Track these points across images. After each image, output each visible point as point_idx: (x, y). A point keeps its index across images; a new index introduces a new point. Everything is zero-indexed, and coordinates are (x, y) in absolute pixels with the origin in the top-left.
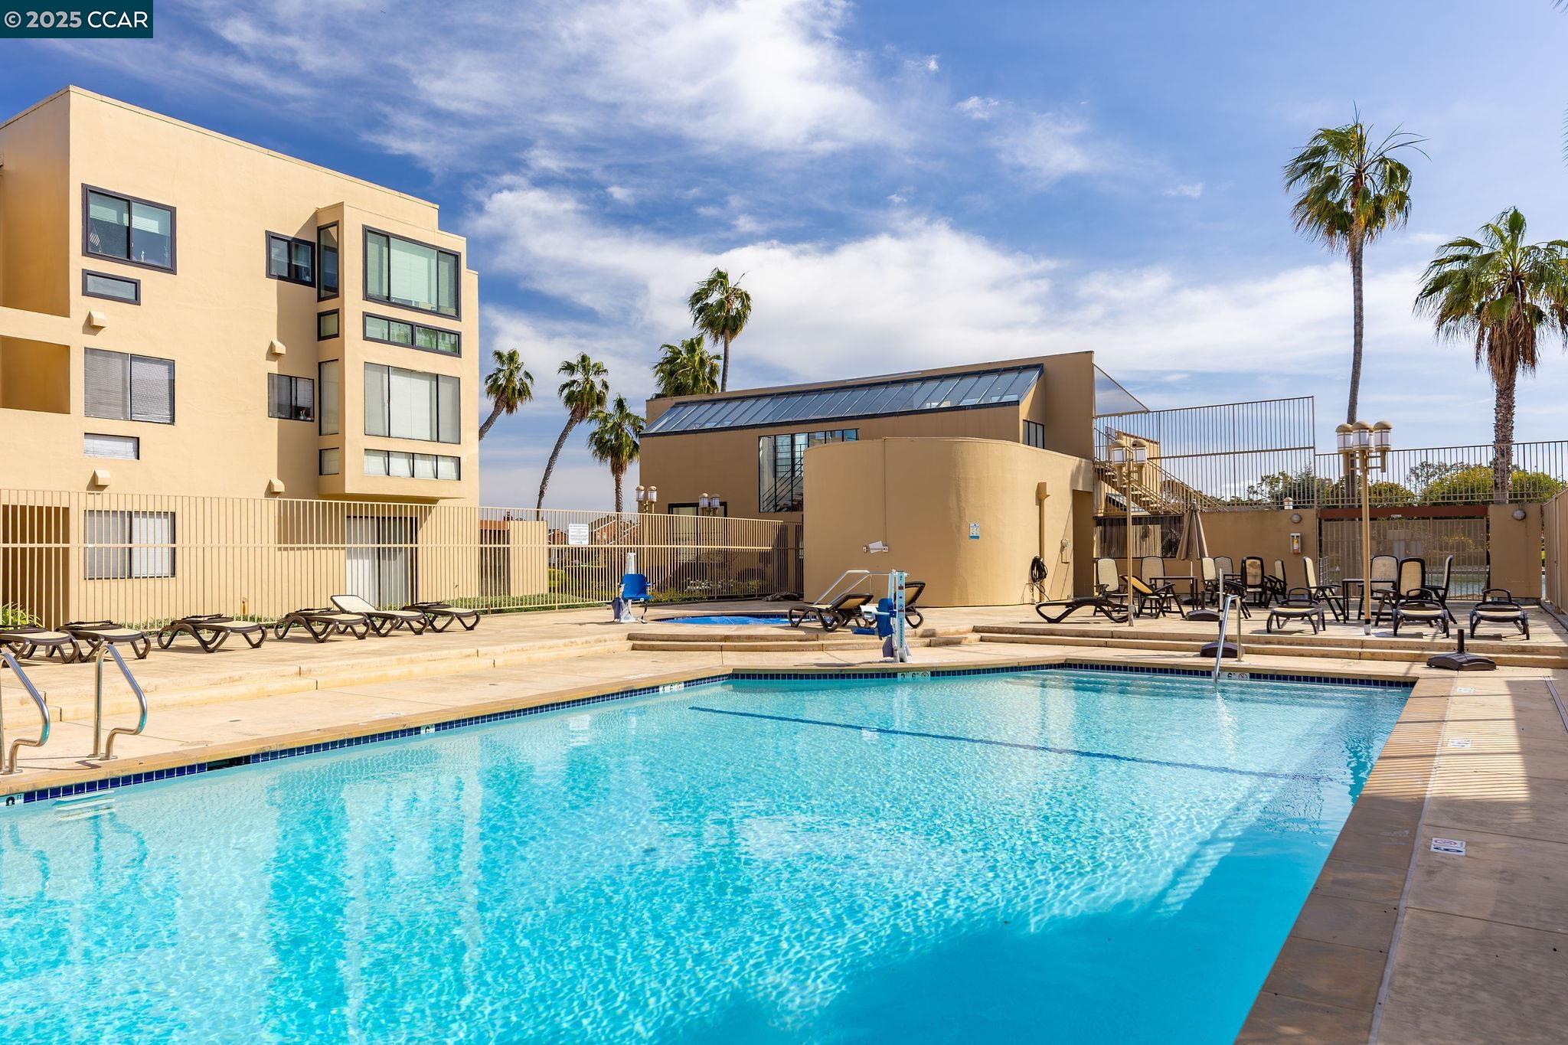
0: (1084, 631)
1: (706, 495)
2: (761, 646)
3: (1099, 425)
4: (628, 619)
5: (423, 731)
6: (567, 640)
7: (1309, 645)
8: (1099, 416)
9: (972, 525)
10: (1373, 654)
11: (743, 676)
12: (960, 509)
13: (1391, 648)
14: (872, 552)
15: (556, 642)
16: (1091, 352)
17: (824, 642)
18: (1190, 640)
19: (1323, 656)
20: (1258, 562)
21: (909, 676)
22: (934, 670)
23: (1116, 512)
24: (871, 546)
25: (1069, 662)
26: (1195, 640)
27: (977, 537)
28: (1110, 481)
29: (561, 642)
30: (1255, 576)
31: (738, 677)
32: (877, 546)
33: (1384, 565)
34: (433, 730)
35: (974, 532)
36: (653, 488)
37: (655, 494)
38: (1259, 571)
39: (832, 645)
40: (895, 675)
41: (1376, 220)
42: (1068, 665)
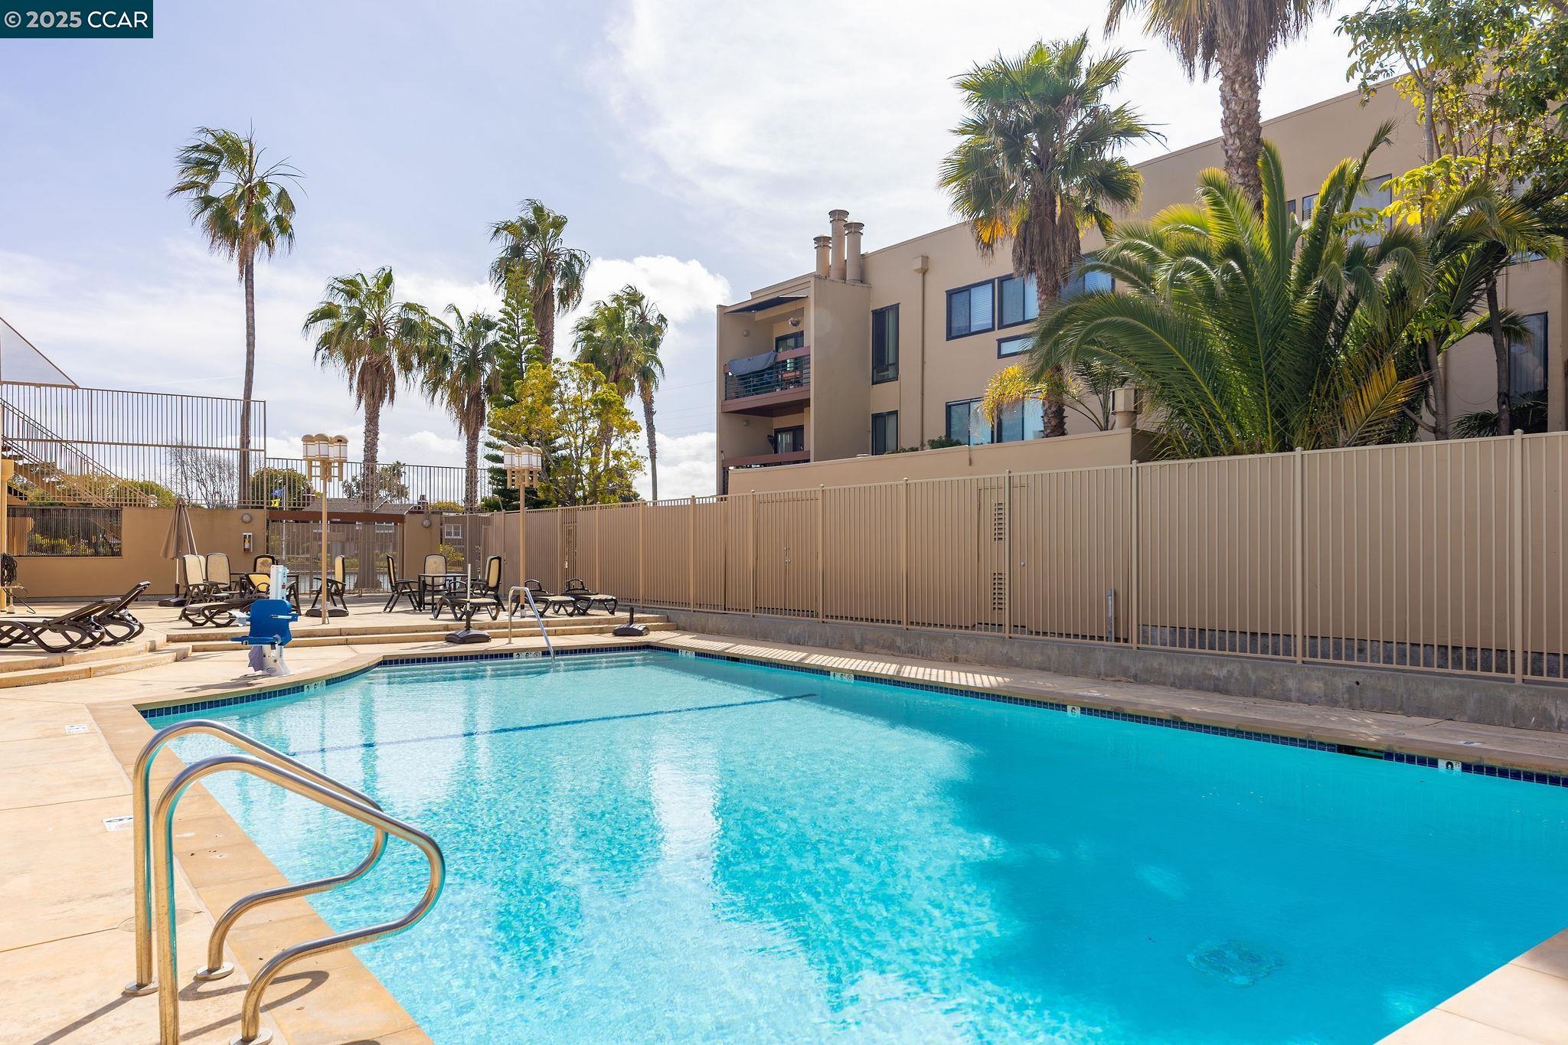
3: (5, 393)
8: (6, 383)
21: (312, 689)
22: (330, 678)
25: (386, 659)
26: (421, 631)
40: (302, 689)
41: (266, 235)
42: (385, 662)
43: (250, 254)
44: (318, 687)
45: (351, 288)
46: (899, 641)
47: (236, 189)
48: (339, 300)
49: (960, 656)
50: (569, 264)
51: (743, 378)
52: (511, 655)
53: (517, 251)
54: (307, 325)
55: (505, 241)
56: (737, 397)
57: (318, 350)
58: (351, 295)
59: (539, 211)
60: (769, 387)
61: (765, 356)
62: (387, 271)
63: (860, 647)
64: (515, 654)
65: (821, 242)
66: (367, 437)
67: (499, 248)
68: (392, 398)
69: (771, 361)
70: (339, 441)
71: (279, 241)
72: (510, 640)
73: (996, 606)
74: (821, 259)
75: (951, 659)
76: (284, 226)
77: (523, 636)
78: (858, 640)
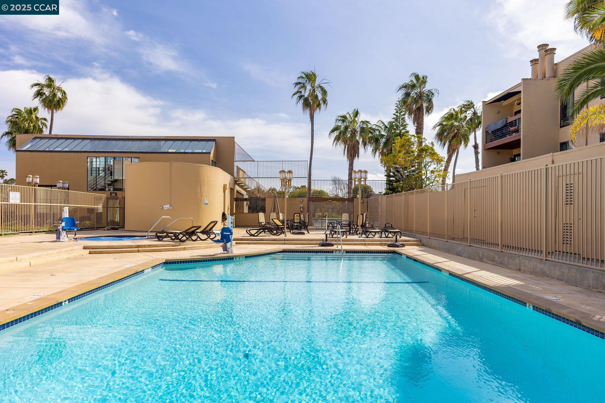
0: (275, 239)
1: (61, 182)
2: (158, 249)
3: (236, 164)
4: (64, 239)
5: (63, 304)
6: (58, 250)
7: (348, 241)
8: (236, 161)
9: (205, 199)
10: (369, 243)
11: (170, 263)
12: (201, 193)
13: (372, 241)
14: (165, 209)
15: (53, 251)
16: (234, 137)
17: (185, 246)
18: (312, 241)
19: (355, 245)
20: (299, 215)
21: (238, 259)
22: (246, 255)
23: (240, 196)
24: (164, 206)
25: (284, 250)
26: (313, 241)
27: (207, 204)
28: (238, 185)
29: (56, 251)
30: (298, 219)
31: (167, 263)
32: (167, 207)
33: (345, 216)
34: (67, 302)
35: (206, 202)
36: (37, 176)
37: (38, 179)
38: (299, 218)
39: (188, 247)
40: (233, 259)
41: (319, 105)
42: (284, 251)
43: (313, 112)
44: (240, 259)
45: (344, 119)
46: (496, 258)
47: (310, 90)
48: (340, 123)
49: (521, 268)
50: (428, 96)
51: (494, 132)
52: (333, 252)
53: (407, 95)
54: (330, 134)
55: (403, 91)
56: (492, 141)
57: (334, 141)
58: (343, 121)
59: (417, 77)
60: (504, 135)
61: (502, 121)
62: (356, 110)
63: (481, 259)
64: (334, 252)
65: (534, 62)
66: (349, 171)
67: (400, 95)
68: (358, 156)
69: (504, 123)
70: (289, 172)
71: (323, 106)
72: (337, 246)
73: (565, 242)
74: (534, 71)
75: (517, 269)
76: (325, 101)
77: (351, 245)
78: (481, 256)
